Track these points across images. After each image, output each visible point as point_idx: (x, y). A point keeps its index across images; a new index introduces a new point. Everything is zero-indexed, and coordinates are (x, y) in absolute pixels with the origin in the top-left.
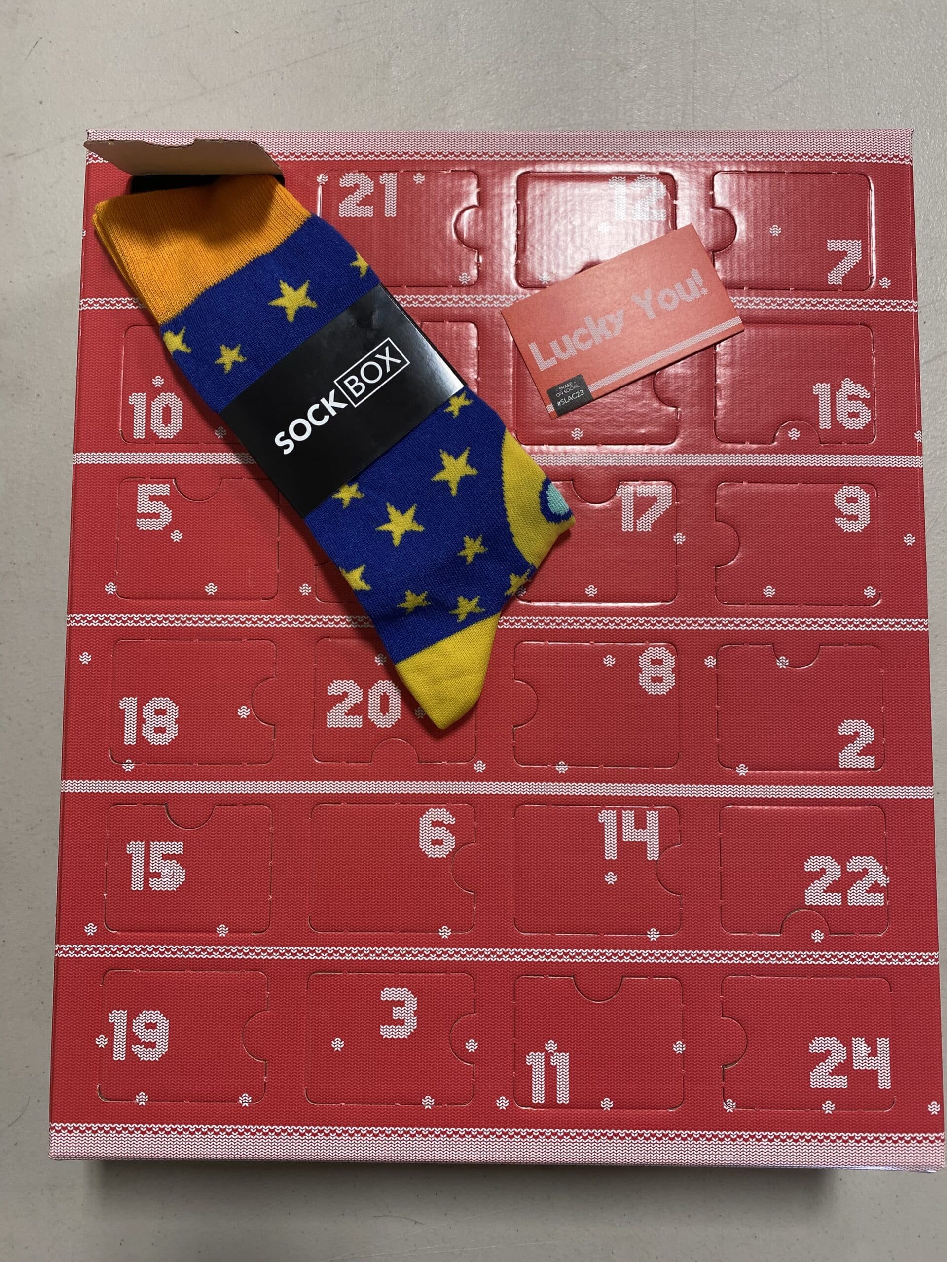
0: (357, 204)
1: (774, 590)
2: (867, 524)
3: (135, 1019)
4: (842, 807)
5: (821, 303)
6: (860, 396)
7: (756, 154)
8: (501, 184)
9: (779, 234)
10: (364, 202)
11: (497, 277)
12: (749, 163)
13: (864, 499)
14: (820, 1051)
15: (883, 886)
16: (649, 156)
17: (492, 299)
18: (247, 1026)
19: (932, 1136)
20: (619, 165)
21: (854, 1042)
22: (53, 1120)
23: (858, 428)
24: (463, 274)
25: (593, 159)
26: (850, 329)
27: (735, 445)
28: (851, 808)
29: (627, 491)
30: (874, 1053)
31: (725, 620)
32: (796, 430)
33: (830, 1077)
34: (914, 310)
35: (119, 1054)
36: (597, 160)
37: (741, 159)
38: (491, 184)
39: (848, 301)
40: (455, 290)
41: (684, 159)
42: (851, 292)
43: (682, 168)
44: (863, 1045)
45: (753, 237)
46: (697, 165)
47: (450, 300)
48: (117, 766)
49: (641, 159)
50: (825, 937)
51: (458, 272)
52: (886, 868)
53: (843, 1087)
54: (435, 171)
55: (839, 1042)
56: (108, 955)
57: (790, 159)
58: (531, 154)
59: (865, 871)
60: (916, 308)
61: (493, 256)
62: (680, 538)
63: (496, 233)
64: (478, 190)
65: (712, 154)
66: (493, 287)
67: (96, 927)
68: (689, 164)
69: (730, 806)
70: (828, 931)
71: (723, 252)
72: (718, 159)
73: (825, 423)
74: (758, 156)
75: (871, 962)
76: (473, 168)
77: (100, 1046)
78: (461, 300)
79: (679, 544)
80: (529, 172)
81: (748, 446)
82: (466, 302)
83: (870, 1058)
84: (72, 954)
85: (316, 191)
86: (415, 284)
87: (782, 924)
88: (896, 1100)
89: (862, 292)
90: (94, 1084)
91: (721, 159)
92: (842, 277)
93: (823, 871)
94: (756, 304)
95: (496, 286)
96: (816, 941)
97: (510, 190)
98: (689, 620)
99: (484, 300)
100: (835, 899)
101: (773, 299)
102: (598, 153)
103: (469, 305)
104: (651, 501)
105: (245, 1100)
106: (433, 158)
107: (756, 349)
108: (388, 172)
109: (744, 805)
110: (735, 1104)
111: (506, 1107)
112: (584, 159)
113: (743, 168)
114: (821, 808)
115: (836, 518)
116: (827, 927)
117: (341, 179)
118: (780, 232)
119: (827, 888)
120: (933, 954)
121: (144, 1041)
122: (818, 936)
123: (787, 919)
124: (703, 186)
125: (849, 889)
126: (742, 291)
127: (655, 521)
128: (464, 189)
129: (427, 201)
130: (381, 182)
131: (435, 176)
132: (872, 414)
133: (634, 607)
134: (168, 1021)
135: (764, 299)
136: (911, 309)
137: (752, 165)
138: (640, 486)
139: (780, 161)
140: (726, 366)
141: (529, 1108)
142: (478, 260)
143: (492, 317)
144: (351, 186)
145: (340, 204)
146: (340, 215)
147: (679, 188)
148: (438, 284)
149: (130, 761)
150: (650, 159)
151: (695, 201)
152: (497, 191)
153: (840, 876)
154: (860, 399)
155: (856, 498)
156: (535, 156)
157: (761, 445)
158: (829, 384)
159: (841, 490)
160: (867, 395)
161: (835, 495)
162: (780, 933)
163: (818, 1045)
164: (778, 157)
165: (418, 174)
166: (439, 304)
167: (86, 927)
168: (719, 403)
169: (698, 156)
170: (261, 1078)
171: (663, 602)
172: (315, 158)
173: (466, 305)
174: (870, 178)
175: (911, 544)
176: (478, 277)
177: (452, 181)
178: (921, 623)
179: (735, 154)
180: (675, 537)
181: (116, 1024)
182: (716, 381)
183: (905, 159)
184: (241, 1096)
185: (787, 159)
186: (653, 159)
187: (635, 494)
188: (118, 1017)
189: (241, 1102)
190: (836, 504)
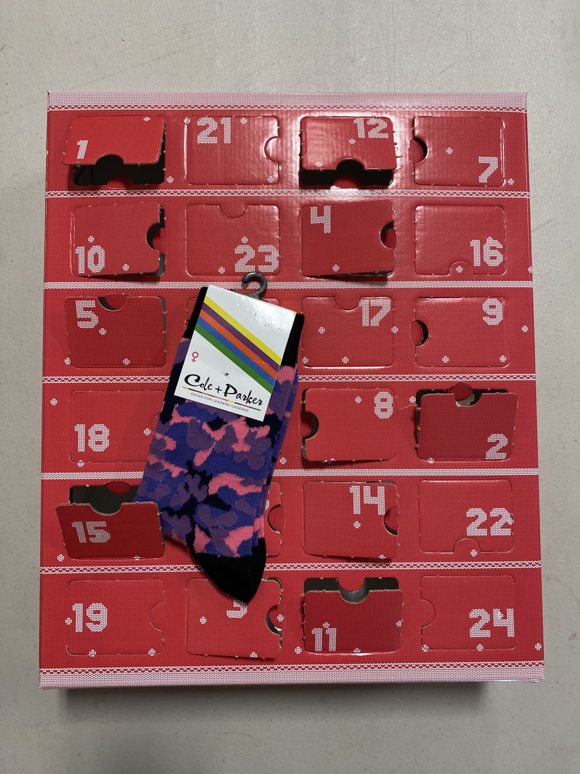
0: (208, 136)
1: (448, 358)
2: (501, 320)
3: (88, 608)
4: (487, 481)
5: (475, 193)
6: (497, 247)
7: (437, 107)
8: (291, 124)
9: (452, 153)
10: (212, 134)
11: (289, 179)
12: (433, 112)
13: (499, 306)
14: (475, 617)
15: (510, 525)
16: (377, 108)
17: (287, 192)
18: (152, 610)
19: (537, 662)
20: (359, 113)
21: (494, 611)
22: (41, 667)
23: (496, 265)
24: (270, 177)
25: (344, 109)
26: (491, 208)
27: (427, 276)
28: (492, 481)
29: (364, 303)
30: (505, 617)
31: (421, 376)
32: (460, 267)
33: (481, 631)
34: (527, 197)
35: (79, 628)
36: (347, 110)
37: (429, 110)
38: (286, 124)
39: (490, 193)
40: (266, 186)
41: (397, 110)
42: (491, 187)
43: (395, 115)
44: (499, 613)
45: (436, 155)
46: (403, 113)
47: (262, 192)
48: (74, 464)
49: (372, 110)
50: (478, 553)
51: (267, 176)
52: (512, 514)
53: (488, 636)
54: (253, 117)
55: (486, 611)
56: (71, 572)
57: (457, 110)
58: (309, 106)
59: (500, 516)
60: (528, 196)
61: (287, 166)
62: (395, 330)
63: (289, 153)
64: (278, 128)
65: (413, 107)
66: (287, 185)
67: (64, 557)
68: (400, 113)
69: (424, 481)
70: (480, 550)
71: (420, 164)
72: (416, 110)
73: (477, 263)
74: (439, 108)
75: (503, 567)
76: (275, 114)
77: (68, 624)
78: (269, 192)
79: (395, 333)
80: (307, 117)
81: (433, 276)
82: (272, 194)
83: (503, 620)
84: (50, 572)
85: (184, 128)
86: (242, 183)
87: (454, 547)
88: (517, 643)
89: (498, 187)
90: (65, 646)
91: (418, 110)
92: (487, 178)
93: (477, 517)
94: (438, 194)
95: (289, 184)
96: (473, 556)
97: (297, 128)
98: (400, 376)
99: (282, 192)
100: (483, 532)
101: (447, 191)
102: (347, 106)
103: (273, 195)
104: (378, 309)
105: (152, 652)
106: (251, 109)
107: (438, 221)
108: (226, 117)
109: (432, 480)
110: (428, 647)
111: (300, 653)
112: (339, 109)
113: (430, 115)
114: (475, 481)
115: (483, 317)
116: (479, 548)
117: (198, 121)
118: (452, 152)
119: (479, 526)
120: (538, 562)
121: (93, 621)
122: (474, 553)
123: (457, 544)
124: (408, 125)
125: (491, 526)
126: (431, 186)
127: (381, 320)
128: (270, 127)
129: (249, 134)
130: (221, 123)
131: (253, 119)
132: (503, 258)
133: (369, 369)
134: (107, 609)
135: (443, 191)
136: (526, 197)
137: (435, 113)
138: (372, 300)
139: (451, 111)
140: (421, 230)
141: (313, 653)
142: (279, 169)
143: (287, 202)
144: (204, 125)
145: (198, 136)
146: (198, 143)
147: (394, 126)
148: (256, 183)
149: (82, 461)
150: (377, 110)
151: (403, 134)
152: (289, 128)
153: (486, 519)
154: (497, 249)
155: (495, 306)
156: (311, 108)
157: (441, 276)
158: (479, 240)
159: (486, 301)
160: (501, 247)
161: (483, 304)
162: (453, 552)
163: (474, 614)
164: (450, 109)
165: (243, 118)
166: (256, 195)
167: (58, 557)
168: (417, 252)
169: (405, 108)
170: (161, 640)
171: (385, 366)
172: (183, 108)
173: (272, 195)
174: (503, 121)
175: (526, 332)
176: (279, 179)
177: (263, 122)
178: (532, 376)
179: (426, 107)
180: (392, 329)
181: (77, 611)
182: (415, 239)
183: (522, 110)
184: (150, 650)
185: (455, 110)
186: (379, 110)
187: (370, 304)
188: (78, 608)
189: (149, 653)
190: (483, 309)
